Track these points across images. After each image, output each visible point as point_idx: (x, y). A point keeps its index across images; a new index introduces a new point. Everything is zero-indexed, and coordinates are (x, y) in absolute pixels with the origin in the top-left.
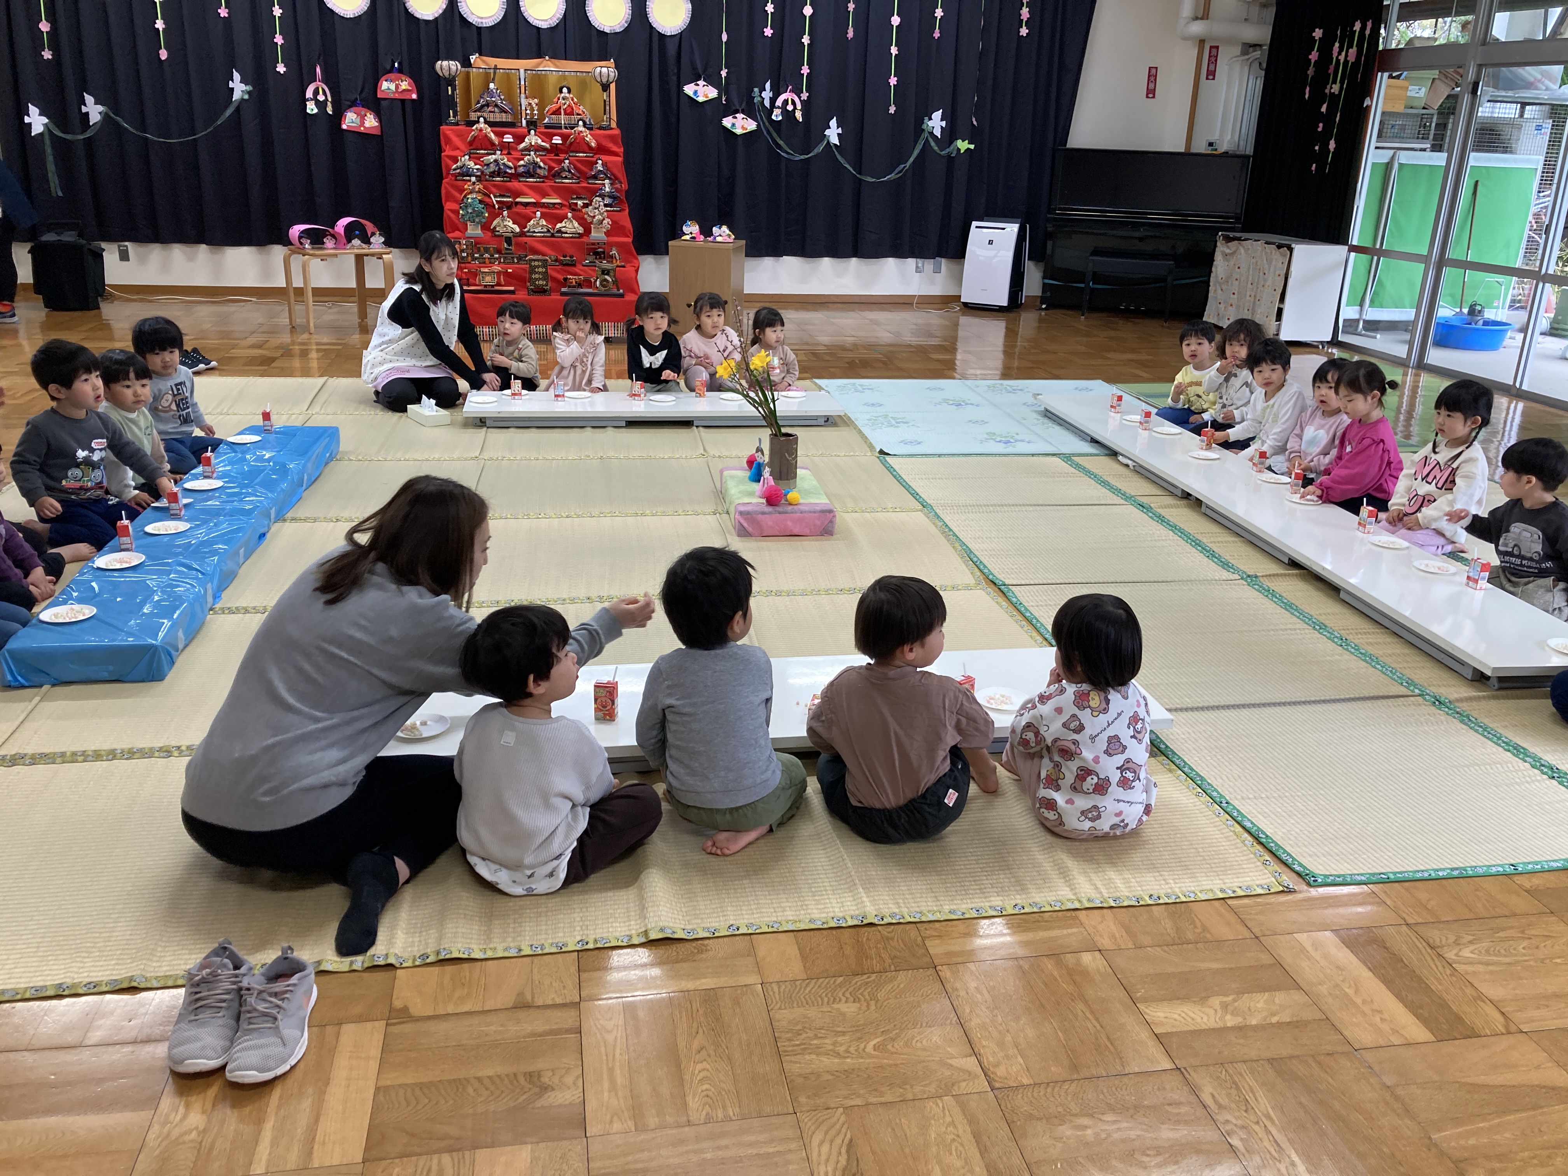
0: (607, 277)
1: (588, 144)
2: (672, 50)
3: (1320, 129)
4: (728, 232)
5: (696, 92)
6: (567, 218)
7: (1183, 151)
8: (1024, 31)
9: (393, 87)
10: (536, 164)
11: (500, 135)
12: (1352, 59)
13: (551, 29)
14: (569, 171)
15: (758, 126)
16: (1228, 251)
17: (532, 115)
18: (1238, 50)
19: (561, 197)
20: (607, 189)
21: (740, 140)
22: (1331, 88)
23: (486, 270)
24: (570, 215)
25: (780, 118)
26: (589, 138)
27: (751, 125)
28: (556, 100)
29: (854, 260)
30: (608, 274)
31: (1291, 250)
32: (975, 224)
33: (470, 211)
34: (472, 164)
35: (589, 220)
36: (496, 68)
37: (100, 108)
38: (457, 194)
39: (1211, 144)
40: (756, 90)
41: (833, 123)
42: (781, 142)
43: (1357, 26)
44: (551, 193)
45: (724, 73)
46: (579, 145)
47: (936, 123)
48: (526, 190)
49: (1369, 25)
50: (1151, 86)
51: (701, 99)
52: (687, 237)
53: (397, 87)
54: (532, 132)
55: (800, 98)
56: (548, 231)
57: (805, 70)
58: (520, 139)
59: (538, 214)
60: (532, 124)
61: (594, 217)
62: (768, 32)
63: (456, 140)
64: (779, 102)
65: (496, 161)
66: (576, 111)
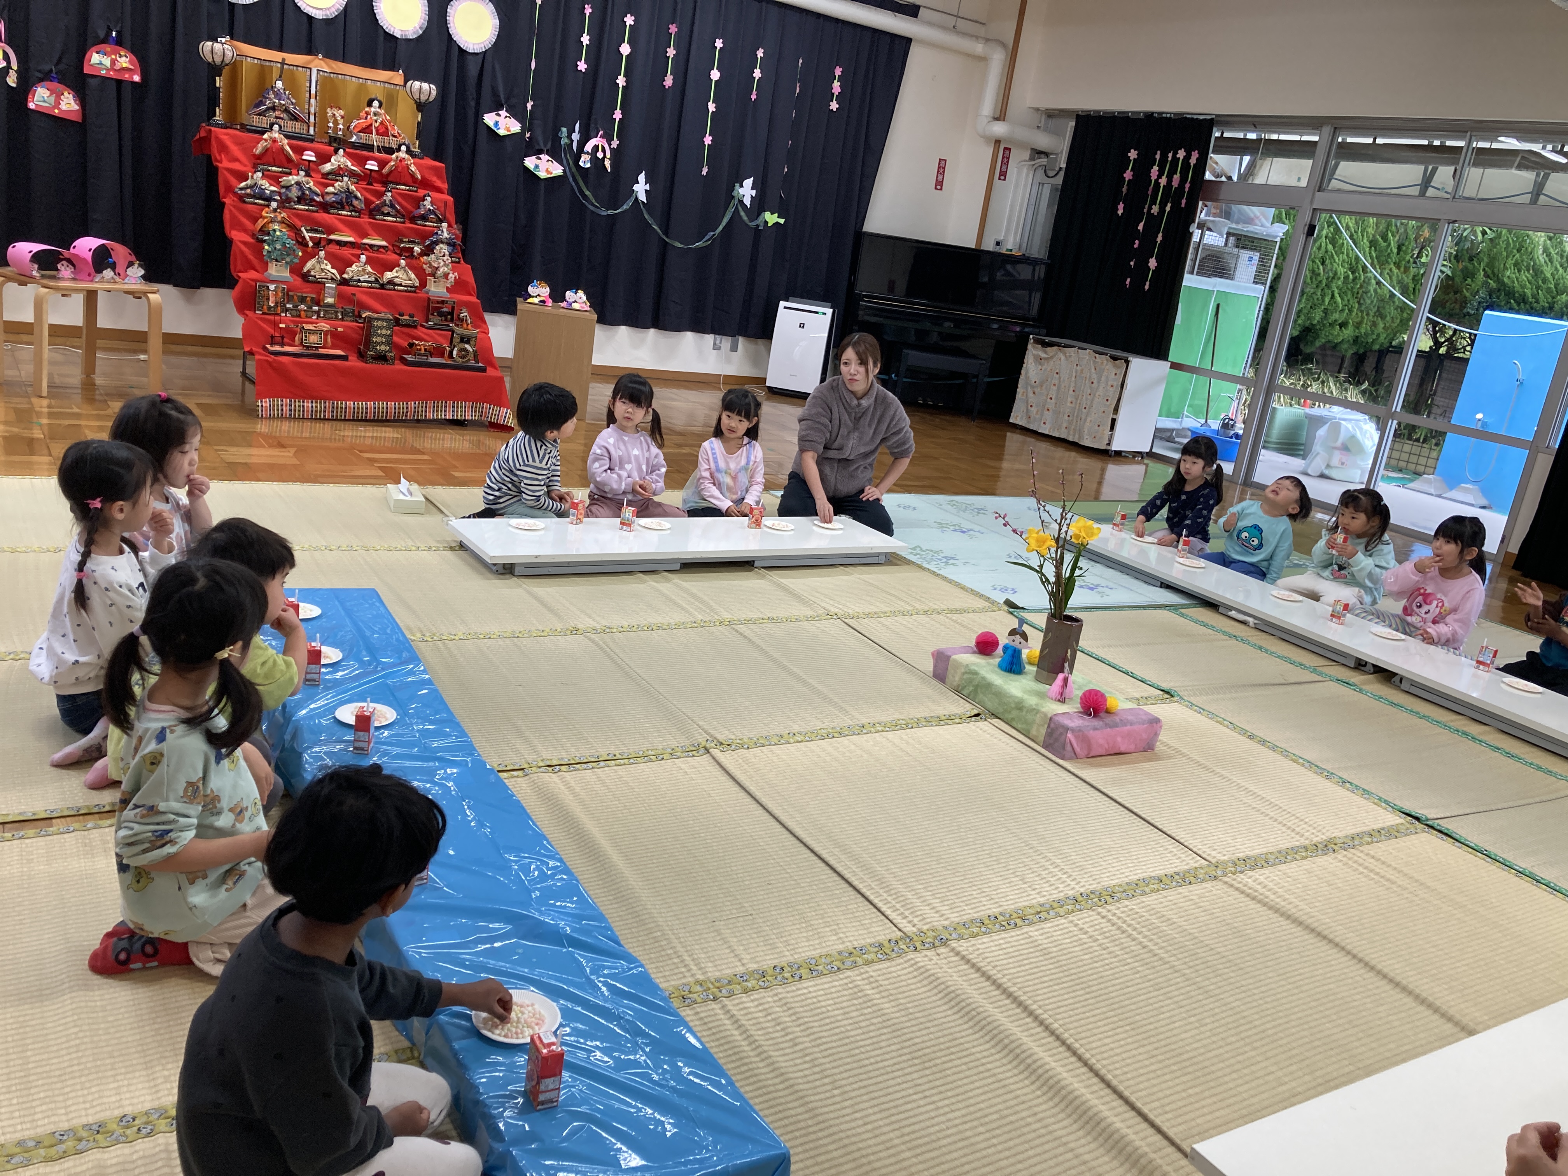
0: (467, 346)
1: (413, 176)
2: (473, 70)
3: (1136, 246)
4: (584, 298)
5: (496, 124)
6: (399, 265)
7: (973, 247)
8: (834, 106)
9: (107, 61)
10: (348, 192)
11: (299, 151)
12: (1175, 183)
13: (327, 22)
14: (392, 206)
15: (564, 171)
16: (1043, 355)
17: (336, 129)
18: (1027, 155)
19: (384, 239)
20: (446, 235)
21: (542, 184)
22: (1150, 208)
23: (311, 327)
24: (403, 262)
25: (588, 165)
26: (413, 168)
27: (557, 170)
28: (363, 114)
29: (652, 331)
30: (468, 342)
31: (1127, 362)
32: (782, 304)
33: (278, 246)
34: (265, 184)
35: (428, 270)
36: (283, 63)
38: (247, 223)
39: (998, 244)
40: (564, 130)
41: (642, 177)
42: (587, 193)
43: (1181, 154)
44: (371, 231)
45: (529, 106)
46: (399, 175)
47: (746, 191)
48: (340, 226)
49: (1195, 156)
50: (940, 177)
51: (502, 132)
52: (536, 300)
53: (113, 62)
54: (341, 151)
55: (610, 145)
56: (377, 281)
57: (618, 115)
58: (324, 158)
59: (363, 258)
60: (338, 142)
61: (437, 268)
62: (582, 66)
63: (234, 149)
64: (589, 147)
65: (298, 183)
66: (391, 132)
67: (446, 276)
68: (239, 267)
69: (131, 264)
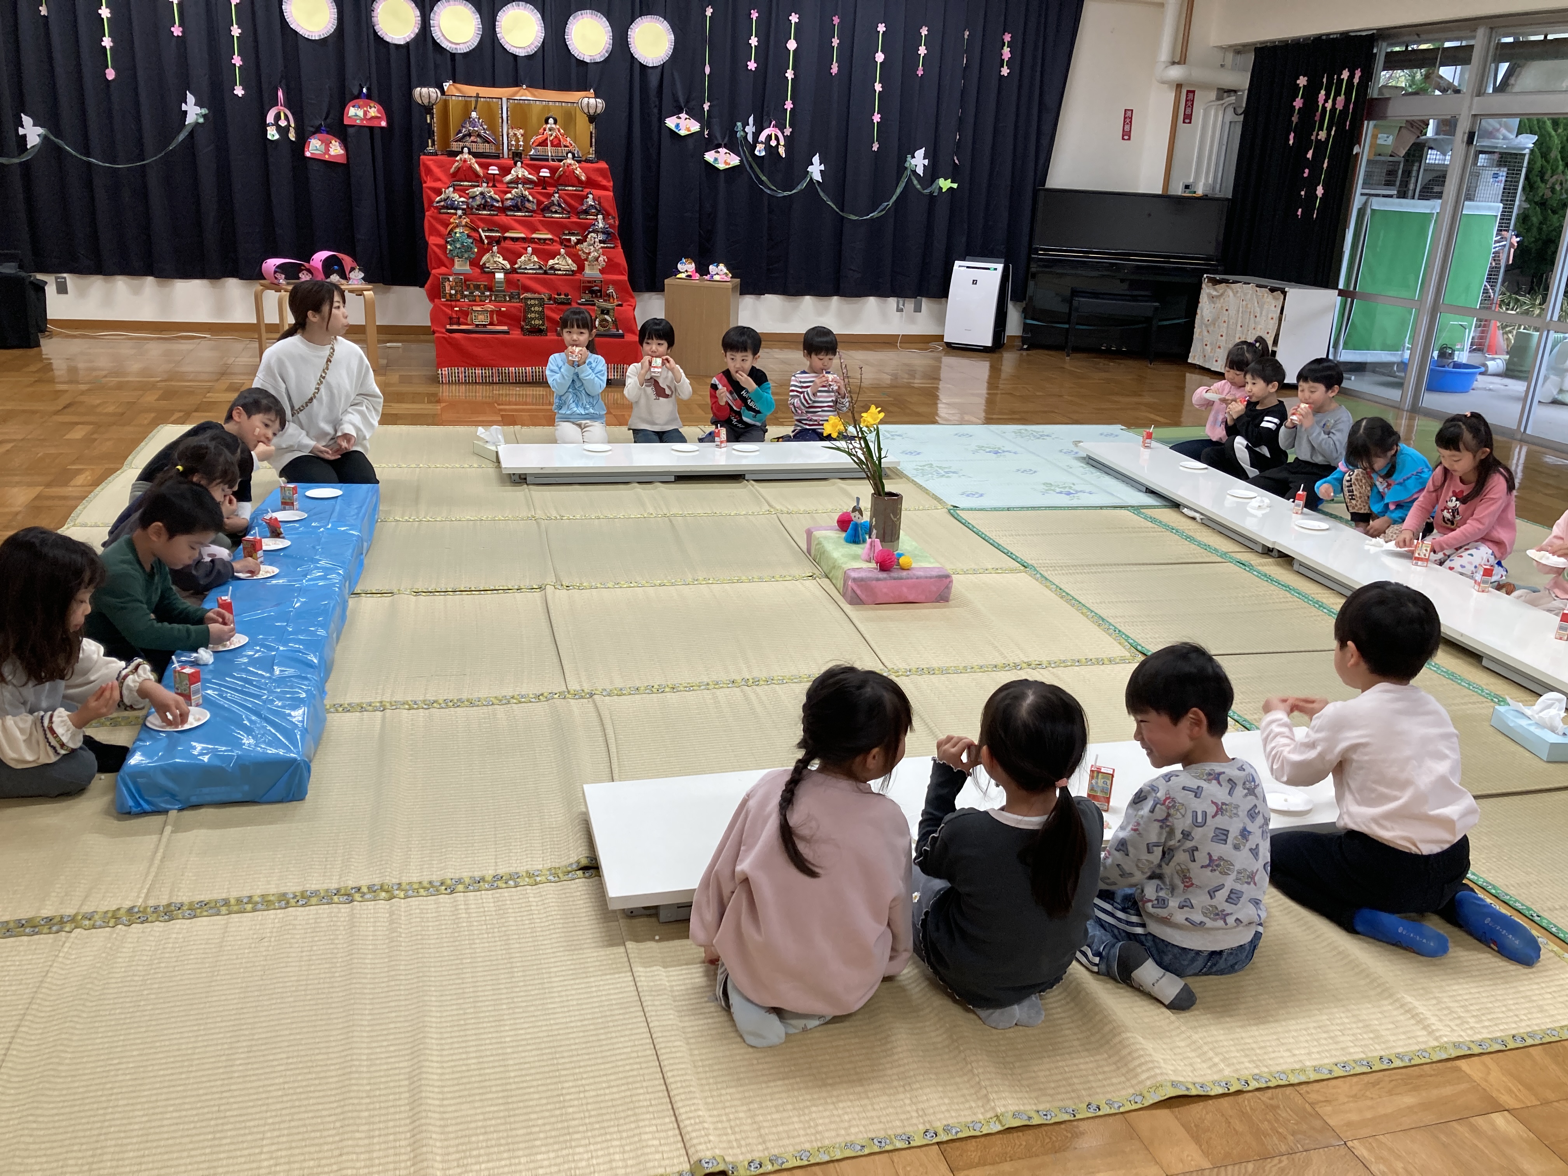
0: (606, 317)
1: (578, 178)
2: (654, 81)
3: (1305, 175)
4: (725, 270)
5: (677, 126)
6: (559, 254)
7: (1160, 192)
8: (1005, 71)
9: (360, 113)
10: (524, 197)
11: (485, 166)
12: (1340, 106)
13: (529, 57)
14: (559, 205)
15: (741, 161)
16: (1215, 293)
17: (517, 145)
18: (1213, 95)
19: (552, 234)
20: (601, 225)
21: (722, 175)
22: (1318, 134)
23: (479, 309)
24: (562, 251)
25: (763, 153)
26: (578, 171)
27: (734, 160)
28: (541, 131)
29: (835, 299)
30: (608, 314)
31: (1284, 293)
32: (957, 263)
33: (458, 246)
34: (456, 196)
35: (583, 256)
36: (478, 97)
37: (40, 130)
38: (441, 229)
39: (1187, 187)
40: (739, 124)
41: (816, 159)
42: (764, 178)
43: (1345, 75)
44: (540, 227)
45: (706, 107)
46: (568, 178)
47: (919, 161)
48: (516, 225)
49: (1358, 73)
50: (1127, 128)
51: (683, 133)
52: (683, 275)
53: (365, 113)
54: (519, 164)
55: (783, 133)
56: (540, 268)
57: (789, 105)
58: (506, 171)
59: (530, 250)
60: (517, 156)
61: (589, 253)
62: (752, 65)
63: (436, 170)
64: (762, 137)
65: (482, 193)
66: (563, 143)
67: (597, 259)
68: (434, 265)
69: (352, 269)
